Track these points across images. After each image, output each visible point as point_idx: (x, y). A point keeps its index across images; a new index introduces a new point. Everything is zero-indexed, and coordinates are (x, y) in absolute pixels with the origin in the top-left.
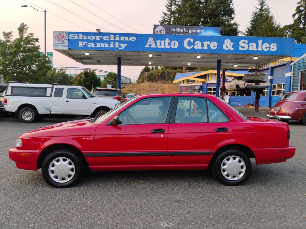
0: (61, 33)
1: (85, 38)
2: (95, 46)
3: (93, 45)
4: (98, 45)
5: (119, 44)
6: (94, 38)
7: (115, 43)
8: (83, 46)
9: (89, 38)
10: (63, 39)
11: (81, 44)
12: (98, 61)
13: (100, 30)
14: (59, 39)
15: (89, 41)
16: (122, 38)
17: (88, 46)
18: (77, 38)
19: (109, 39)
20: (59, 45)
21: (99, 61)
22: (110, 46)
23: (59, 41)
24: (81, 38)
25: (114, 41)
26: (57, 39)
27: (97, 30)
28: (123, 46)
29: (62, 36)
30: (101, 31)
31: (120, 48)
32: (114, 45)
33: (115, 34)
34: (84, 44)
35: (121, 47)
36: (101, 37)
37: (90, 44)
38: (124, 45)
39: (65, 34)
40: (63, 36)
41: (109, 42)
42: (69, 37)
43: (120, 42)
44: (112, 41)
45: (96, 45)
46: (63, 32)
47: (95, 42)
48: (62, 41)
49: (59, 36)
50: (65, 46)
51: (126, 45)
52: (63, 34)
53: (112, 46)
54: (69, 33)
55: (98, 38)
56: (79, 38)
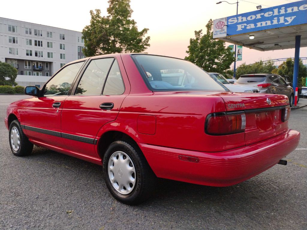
0: (221, 20)
1: (244, 19)
2: (255, 27)
3: (252, 26)
4: (259, 25)
5: (284, 18)
6: (254, 17)
7: (280, 18)
8: (242, 29)
9: (249, 18)
10: (222, 26)
11: (240, 28)
12: (275, 45)
13: (260, 6)
14: (219, 26)
15: (248, 22)
16: (289, 10)
17: (247, 28)
18: (236, 21)
19: (272, 15)
20: (219, 33)
21: (278, 45)
22: (273, 23)
23: (219, 28)
24: (240, 21)
25: (278, 16)
26: (216, 28)
27: (257, 7)
28: (290, 20)
29: (221, 23)
30: (263, 8)
31: (286, 23)
32: (278, 21)
33: (279, 7)
34: (243, 27)
35: (288, 22)
36: (262, 14)
37: (250, 25)
38: (291, 18)
39: (224, 21)
40: (223, 22)
41: (271, 18)
42: (228, 22)
43: (286, 15)
44: (276, 16)
45: (256, 25)
46: (222, 19)
47: (255, 22)
48: (222, 28)
49: (219, 23)
50: (224, 33)
51: (293, 17)
52: (222, 21)
53: (275, 22)
54: (228, 18)
55: (259, 16)
56: (238, 21)
